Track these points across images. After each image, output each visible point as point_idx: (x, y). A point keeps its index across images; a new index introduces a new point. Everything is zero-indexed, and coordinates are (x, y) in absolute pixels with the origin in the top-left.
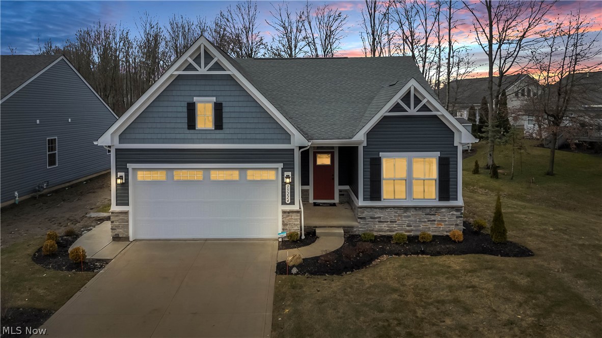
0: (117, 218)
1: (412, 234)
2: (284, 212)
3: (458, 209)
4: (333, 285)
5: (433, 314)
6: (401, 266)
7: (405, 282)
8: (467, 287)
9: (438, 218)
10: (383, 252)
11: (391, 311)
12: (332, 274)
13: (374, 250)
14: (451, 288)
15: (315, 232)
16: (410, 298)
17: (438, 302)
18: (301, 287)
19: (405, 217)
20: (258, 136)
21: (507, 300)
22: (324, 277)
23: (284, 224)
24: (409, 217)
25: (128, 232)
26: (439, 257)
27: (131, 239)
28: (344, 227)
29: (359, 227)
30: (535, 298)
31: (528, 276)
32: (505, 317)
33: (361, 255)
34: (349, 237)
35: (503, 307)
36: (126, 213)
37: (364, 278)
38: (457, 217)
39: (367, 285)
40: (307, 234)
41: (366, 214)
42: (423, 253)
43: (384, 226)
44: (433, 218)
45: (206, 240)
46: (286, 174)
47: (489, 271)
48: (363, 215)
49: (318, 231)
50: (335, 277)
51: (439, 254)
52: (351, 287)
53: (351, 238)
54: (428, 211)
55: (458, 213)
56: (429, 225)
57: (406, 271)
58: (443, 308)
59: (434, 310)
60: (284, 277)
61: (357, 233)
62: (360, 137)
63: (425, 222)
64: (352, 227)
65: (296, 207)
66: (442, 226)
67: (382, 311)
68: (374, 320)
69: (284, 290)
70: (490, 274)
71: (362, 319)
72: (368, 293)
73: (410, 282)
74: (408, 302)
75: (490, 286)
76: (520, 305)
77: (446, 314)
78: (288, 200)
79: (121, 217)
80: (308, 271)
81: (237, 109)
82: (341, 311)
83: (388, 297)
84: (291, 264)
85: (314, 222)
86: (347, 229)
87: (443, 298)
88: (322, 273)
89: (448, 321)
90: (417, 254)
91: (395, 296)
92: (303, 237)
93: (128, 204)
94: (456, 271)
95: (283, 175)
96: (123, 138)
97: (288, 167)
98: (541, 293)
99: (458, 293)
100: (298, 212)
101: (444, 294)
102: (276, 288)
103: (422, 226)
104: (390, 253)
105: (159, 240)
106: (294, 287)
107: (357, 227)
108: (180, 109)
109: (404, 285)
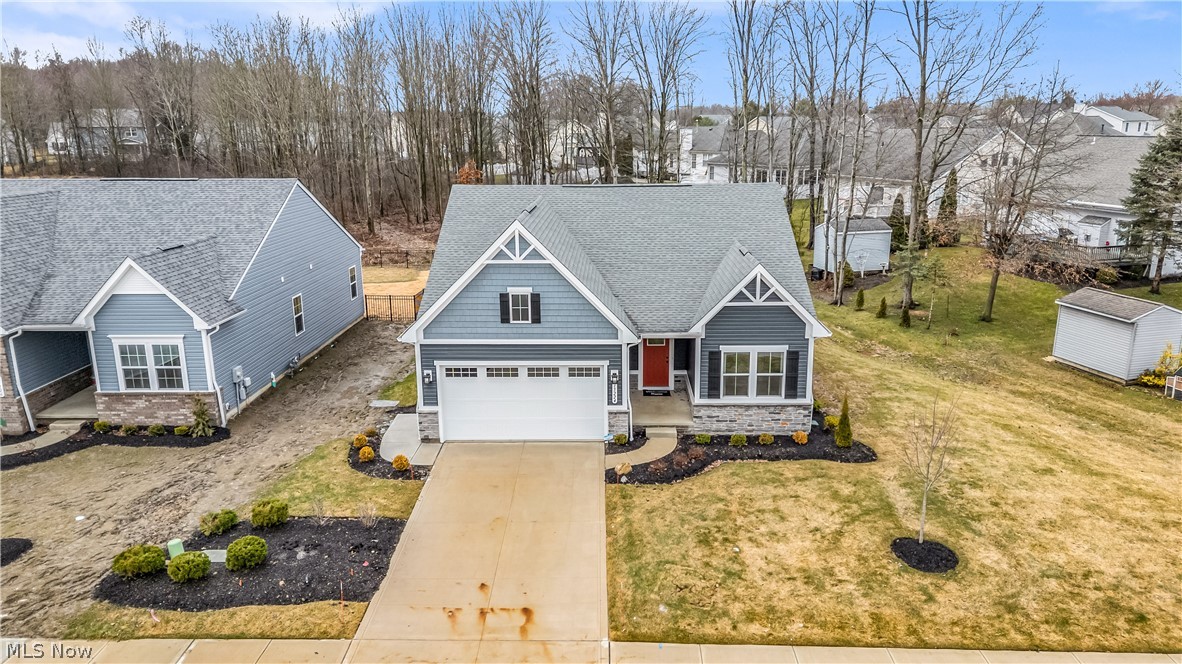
0: (425, 419)
1: (754, 434)
2: (610, 413)
3: (805, 407)
4: (663, 493)
5: (751, 522)
6: (733, 474)
7: (733, 491)
8: (791, 497)
9: (783, 416)
10: (718, 456)
11: (713, 520)
12: (662, 482)
13: (708, 455)
14: (775, 498)
15: (644, 434)
16: (734, 507)
17: (759, 511)
18: (631, 497)
19: (746, 415)
20: (581, 331)
21: (823, 509)
22: (654, 486)
23: (610, 426)
24: (751, 416)
25: (438, 433)
26: (775, 463)
27: (442, 441)
28: (677, 427)
29: (694, 427)
30: (848, 508)
31: (855, 485)
32: (813, 525)
33: (693, 461)
34: (682, 438)
35: (815, 516)
36: (436, 413)
37: (693, 487)
38: (805, 416)
39: (696, 495)
40: (636, 435)
41: (703, 412)
42: (760, 457)
43: (723, 426)
44: (777, 417)
45: (525, 441)
46: (612, 372)
47: (820, 479)
48: (699, 414)
49: (648, 431)
50: (665, 486)
51: (777, 458)
52: (680, 497)
53: (686, 439)
54: (772, 409)
55: (806, 412)
56: (773, 424)
57: (737, 479)
58: (761, 517)
59: (754, 518)
60: (613, 486)
61: (692, 433)
62: (698, 330)
63: (768, 421)
64: (687, 427)
65: (623, 408)
66: (788, 426)
67: (705, 520)
68: (697, 527)
69: (614, 500)
70: (819, 483)
71: (686, 526)
72: (695, 503)
73: (739, 491)
74: (731, 512)
75: (813, 496)
76: (833, 513)
77: (763, 522)
78: (615, 399)
79: (430, 417)
80: (638, 480)
81: (557, 301)
82: (668, 520)
83: (714, 506)
84: (620, 473)
85: (643, 421)
86: (680, 429)
87: (764, 507)
88: (652, 482)
89: (763, 529)
90: (754, 458)
91: (720, 505)
92: (632, 439)
93: (437, 404)
94: (787, 479)
95: (609, 373)
96: (427, 332)
97: (616, 364)
98: (856, 502)
99: (780, 503)
100: (626, 413)
101: (768, 504)
102: (607, 498)
103: (765, 426)
104: (725, 458)
105: (473, 441)
106: (624, 497)
107: (693, 427)
108: (491, 301)
109: (731, 494)
